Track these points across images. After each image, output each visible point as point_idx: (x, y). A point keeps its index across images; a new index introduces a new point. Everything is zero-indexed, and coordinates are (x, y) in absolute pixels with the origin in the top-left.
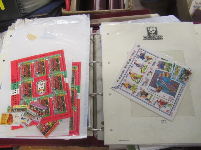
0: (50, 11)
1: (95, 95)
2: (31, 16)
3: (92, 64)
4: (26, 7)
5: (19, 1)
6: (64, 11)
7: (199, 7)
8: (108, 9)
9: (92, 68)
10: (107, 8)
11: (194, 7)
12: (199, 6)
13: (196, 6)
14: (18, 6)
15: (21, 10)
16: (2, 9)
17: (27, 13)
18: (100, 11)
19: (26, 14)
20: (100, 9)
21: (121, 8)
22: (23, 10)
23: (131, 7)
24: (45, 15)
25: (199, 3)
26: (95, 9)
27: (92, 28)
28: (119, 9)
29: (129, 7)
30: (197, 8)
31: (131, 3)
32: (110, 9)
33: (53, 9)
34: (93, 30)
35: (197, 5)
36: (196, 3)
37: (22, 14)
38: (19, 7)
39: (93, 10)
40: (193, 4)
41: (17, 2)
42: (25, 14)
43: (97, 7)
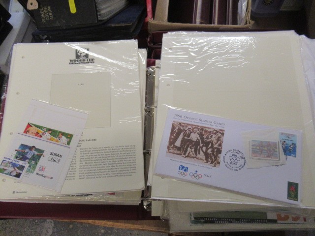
2: (109, 25)
4: (102, 12)
6: (151, 21)
8: (211, 23)
14: (96, 9)
15: (98, 15)
16: (72, 12)
17: (103, 20)
19: (103, 22)
21: (228, 24)
22: (100, 15)
23: (250, 23)
24: (130, 24)
26: (195, 23)
28: (226, 24)
32: (214, 23)
37: (100, 21)
38: (97, 11)
39: (192, 23)
41: (95, 5)
43: (198, 20)
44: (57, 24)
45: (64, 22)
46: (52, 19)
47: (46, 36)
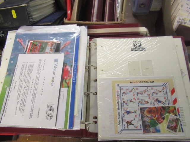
0: (54, 21)
1: (89, 94)
2: (38, 24)
3: (87, 68)
4: (34, 17)
5: (29, 12)
6: (65, 21)
7: (182, 23)
9: (87, 70)
10: (103, 20)
11: (178, 22)
12: (182, 21)
13: (180, 22)
14: (28, 15)
15: (30, 19)
16: (14, 17)
17: (35, 21)
18: (97, 22)
20: (97, 21)
21: (115, 21)
22: (31, 19)
23: (123, 20)
24: (50, 23)
25: (182, 19)
26: (93, 21)
27: (89, 37)
28: (113, 21)
29: (121, 20)
30: (180, 23)
31: (123, 17)
32: (105, 21)
33: (56, 18)
34: (90, 38)
35: (180, 20)
36: (180, 19)
37: (31, 22)
38: (29, 17)
39: (91, 21)
40: (177, 19)
41: (27, 12)
42: (33, 22)
43: (95, 18)
44: (6, 25)
45: (10, 23)
46: (3, 21)
47: (2, 32)
